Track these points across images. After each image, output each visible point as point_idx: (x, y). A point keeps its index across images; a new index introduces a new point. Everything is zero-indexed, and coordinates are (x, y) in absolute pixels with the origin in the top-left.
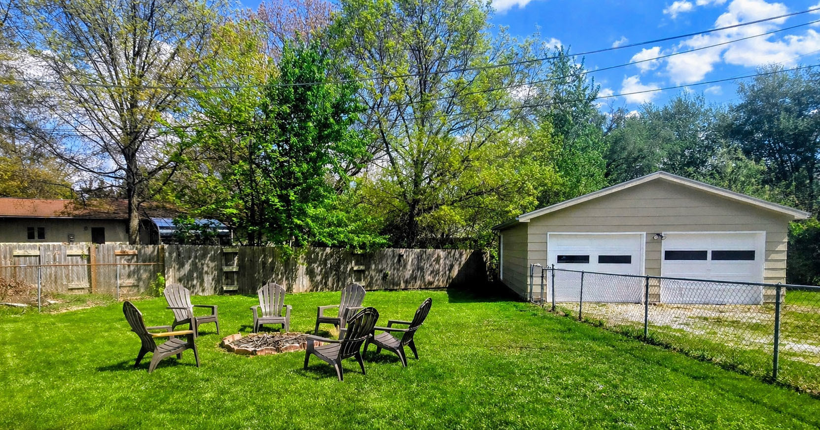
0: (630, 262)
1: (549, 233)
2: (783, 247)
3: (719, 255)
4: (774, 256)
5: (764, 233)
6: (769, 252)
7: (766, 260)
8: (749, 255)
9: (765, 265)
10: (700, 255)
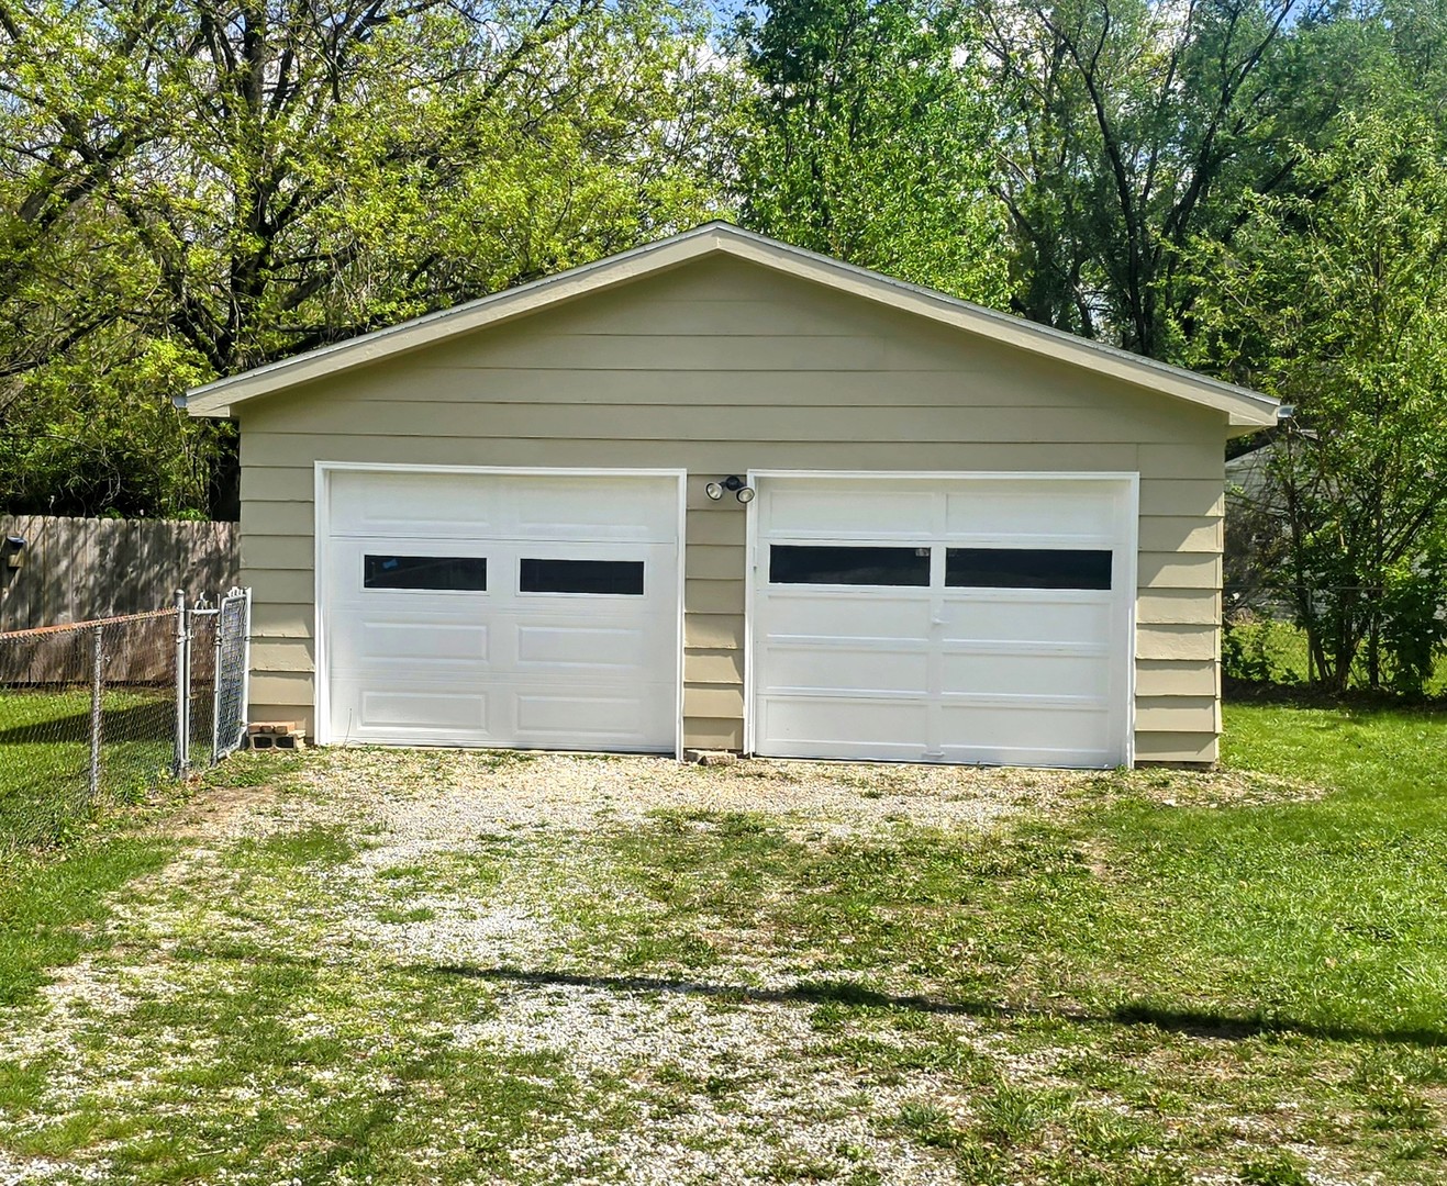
0: (637, 588)
1: (319, 466)
2: (1210, 540)
3: (972, 567)
4: (1169, 576)
5: (1135, 477)
6: (1153, 555)
7: (1143, 590)
8: (1088, 569)
9: (1138, 610)
10: (903, 566)
